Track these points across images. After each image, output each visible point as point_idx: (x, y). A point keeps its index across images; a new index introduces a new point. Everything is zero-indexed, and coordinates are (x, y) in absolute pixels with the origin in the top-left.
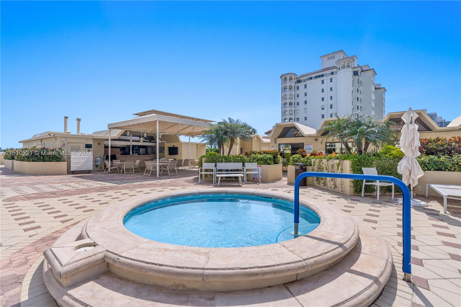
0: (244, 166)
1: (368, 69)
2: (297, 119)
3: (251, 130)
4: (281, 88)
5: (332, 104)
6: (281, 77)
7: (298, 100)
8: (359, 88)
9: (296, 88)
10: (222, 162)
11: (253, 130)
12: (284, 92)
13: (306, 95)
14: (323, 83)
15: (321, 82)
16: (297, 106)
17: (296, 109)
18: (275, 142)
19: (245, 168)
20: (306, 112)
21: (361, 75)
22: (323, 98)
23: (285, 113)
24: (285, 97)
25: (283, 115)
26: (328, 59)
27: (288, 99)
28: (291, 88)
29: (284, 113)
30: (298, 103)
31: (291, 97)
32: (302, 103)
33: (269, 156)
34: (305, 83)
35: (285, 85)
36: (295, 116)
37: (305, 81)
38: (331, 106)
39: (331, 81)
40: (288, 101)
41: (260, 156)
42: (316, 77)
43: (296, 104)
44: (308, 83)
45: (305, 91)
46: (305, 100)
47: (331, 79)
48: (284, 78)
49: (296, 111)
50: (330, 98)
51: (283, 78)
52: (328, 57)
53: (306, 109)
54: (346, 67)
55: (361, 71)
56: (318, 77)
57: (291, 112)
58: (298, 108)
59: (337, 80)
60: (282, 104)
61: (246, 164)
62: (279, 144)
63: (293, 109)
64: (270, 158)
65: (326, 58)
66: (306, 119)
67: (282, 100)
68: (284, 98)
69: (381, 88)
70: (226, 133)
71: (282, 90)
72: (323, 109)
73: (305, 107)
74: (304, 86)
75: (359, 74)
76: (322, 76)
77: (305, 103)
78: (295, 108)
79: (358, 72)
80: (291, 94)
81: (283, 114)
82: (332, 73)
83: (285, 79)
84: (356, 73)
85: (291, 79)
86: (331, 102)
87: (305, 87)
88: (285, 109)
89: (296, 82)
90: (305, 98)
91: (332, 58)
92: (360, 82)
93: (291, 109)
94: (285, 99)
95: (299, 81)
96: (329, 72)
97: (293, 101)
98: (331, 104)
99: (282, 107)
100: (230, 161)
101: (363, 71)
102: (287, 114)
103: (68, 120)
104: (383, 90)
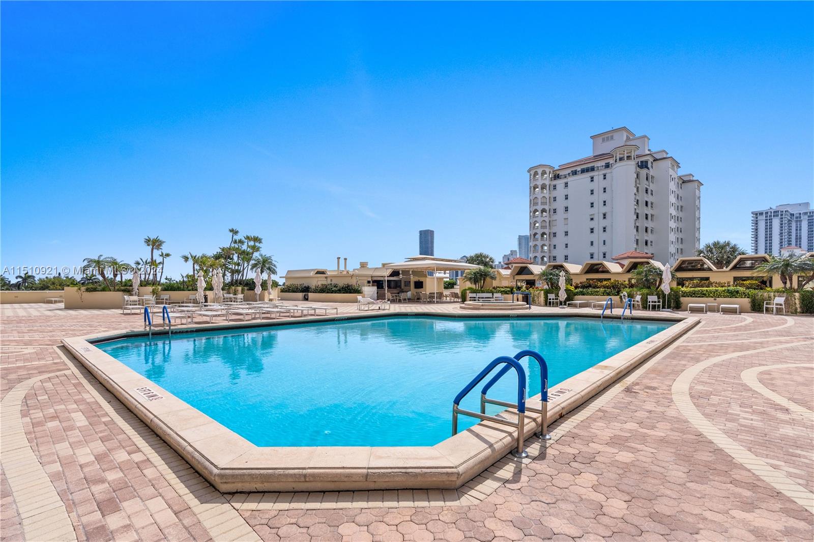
0: (493, 295)
1: (665, 156)
2: (554, 233)
3: (488, 259)
4: (529, 187)
5: (606, 213)
6: (529, 171)
7: (554, 205)
8: (649, 186)
9: (552, 188)
10: (479, 293)
11: (491, 259)
12: (533, 194)
13: (567, 198)
14: (592, 181)
15: (589, 179)
16: (553, 215)
17: (551, 219)
18: (514, 279)
19: (494, 297)
20: (567, 224)
21: (652, 167)
22: (592, 204)
23: (535, 224)
24: (535, 201)
25: (532, 229)
26: (603, 140)
27: (540, 204)
28: (543, 187)
29: (533, 225)
30: (556, 209)
31: (545, 201)
32: (560, 211)
33: (508, 289)
34: (565, 180)
35: (535, 183)
36: (550, 229)
37: (565, 177)
38: (604, 215)
39: (605, 178)
40: (540, 208)
41: (502, 289)
42: (583, 171)
43: (552, 211)
44: (570, 179)
45: (565, 192)
46: (566, 205)
47: (605, 176)
48: (534, 172)
49: (551, 222)
50: (603, 203)
51: (532, 172)
52: (603, 137)
53: (567, 219)
54: (625, 158)
55: (654, 161)
56: (586, 172)
57: (544, 224)
58: (555, 217)
59: (612, 177)
60: (531, 212)
61: (494, 294)
62: (517, 280)
63: (547, 220)
64: (509, 291)
65: (600, 139)
66: (567, 235)
67: (530, 205)
68: (533, 202)
69: (693, 181)
70: (481, 275)
71: (531, 191)
72: (592, 219)
73: (565, 216)
74: (563, 185)
75: (649, 165)
76: (593, 169)
77: (566, 211)
78: (550, 217)
79: (647, 162)
80: (544, 197)
81: (532, 227)
82: (607, 166)
83: (536, 174)
84: (643, 165)
85: (544, 173)
86: (604, 210)
87: (566, 186)
88: (535, 219)
89: (553, 179)
90: (565, 203)
91: (610, 139)
92: (650, 177)
93: (544, 219)
94: (536, 204)
95: (557, 177)
96: (603, 163)
97: (547, 207)
98: (604, 212)
99: (530, 216)
100: (484, 292)
101: (655, 160)
102: (537, 227)
103: (347, 261)
104: (696, 184)
